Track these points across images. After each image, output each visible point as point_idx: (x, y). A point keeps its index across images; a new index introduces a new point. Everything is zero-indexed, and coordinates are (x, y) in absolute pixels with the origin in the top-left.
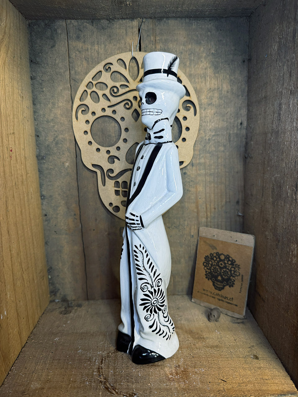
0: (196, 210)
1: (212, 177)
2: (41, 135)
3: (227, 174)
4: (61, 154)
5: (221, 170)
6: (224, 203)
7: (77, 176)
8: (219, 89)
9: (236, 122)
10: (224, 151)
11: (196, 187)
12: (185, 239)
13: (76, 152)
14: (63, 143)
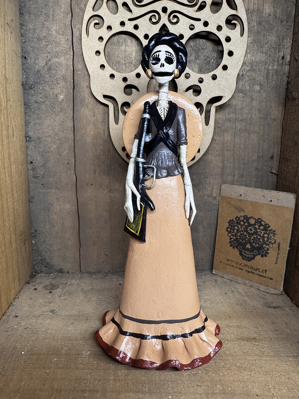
0: (221, 165)
1: (244, 124)
2: (29, 56)
3: (262, 120)
4: (55, 82)
5: (255, 115)
6: (255, 158)
7: (73, 113)
8: (259, 11)
9: (277, 55)
10: (260, 91)
11: (224, 135)
12: (205, 202)
13: (74, 82)
14: (57, 68)
